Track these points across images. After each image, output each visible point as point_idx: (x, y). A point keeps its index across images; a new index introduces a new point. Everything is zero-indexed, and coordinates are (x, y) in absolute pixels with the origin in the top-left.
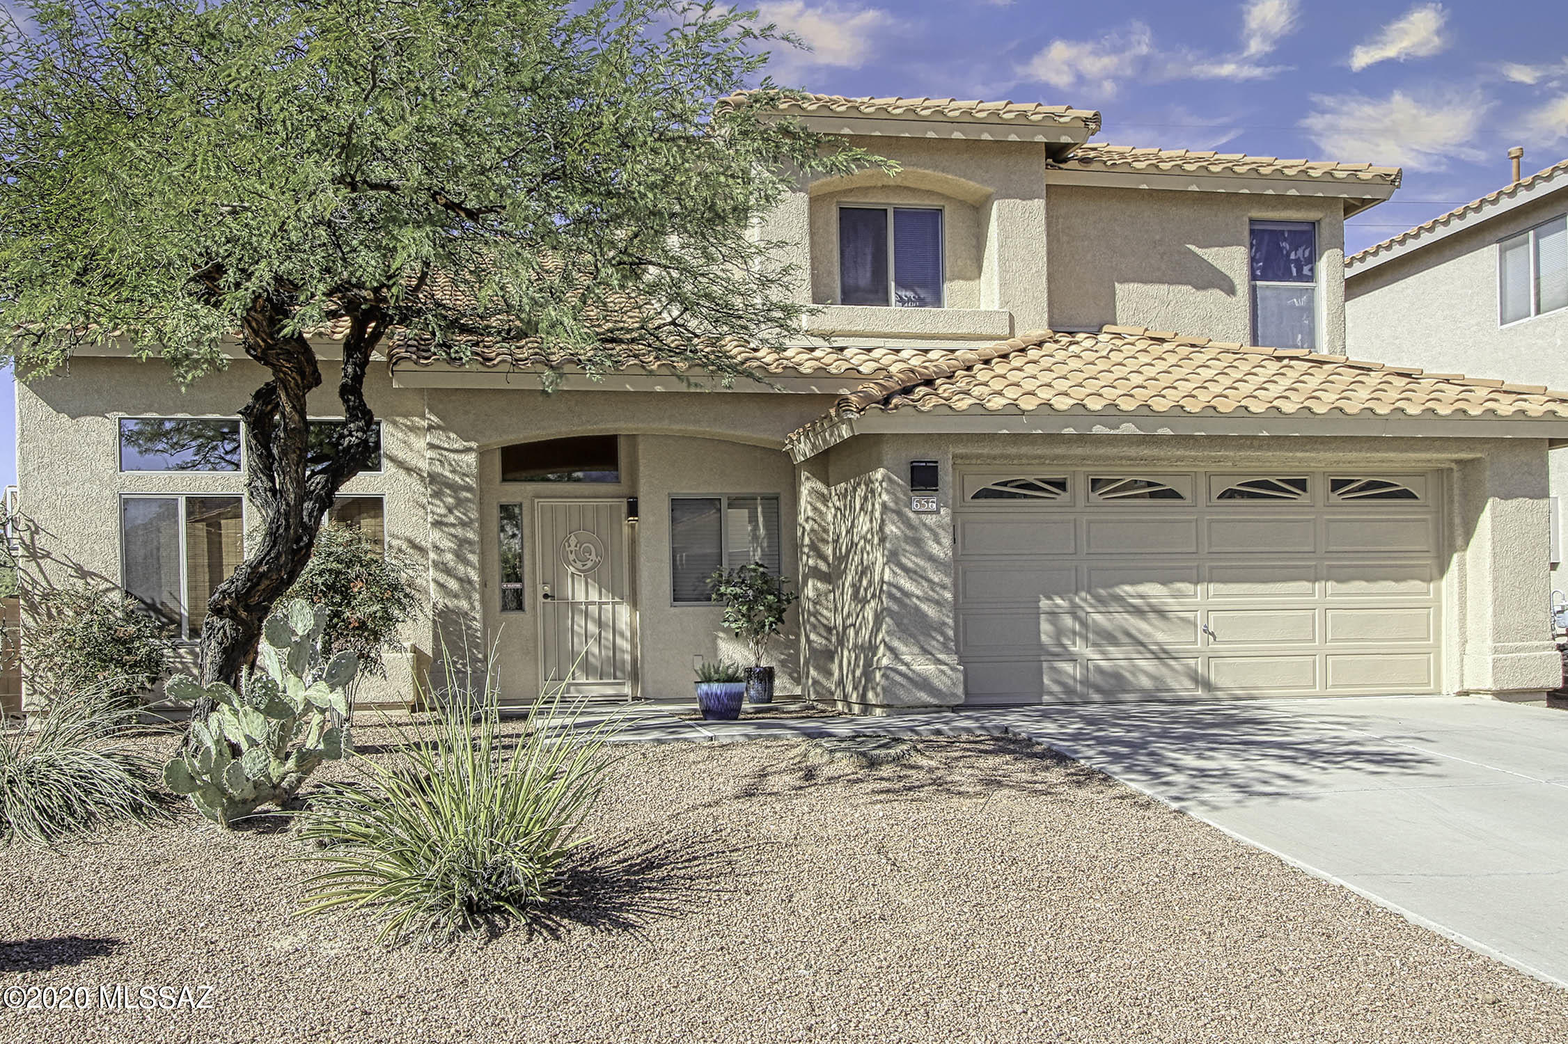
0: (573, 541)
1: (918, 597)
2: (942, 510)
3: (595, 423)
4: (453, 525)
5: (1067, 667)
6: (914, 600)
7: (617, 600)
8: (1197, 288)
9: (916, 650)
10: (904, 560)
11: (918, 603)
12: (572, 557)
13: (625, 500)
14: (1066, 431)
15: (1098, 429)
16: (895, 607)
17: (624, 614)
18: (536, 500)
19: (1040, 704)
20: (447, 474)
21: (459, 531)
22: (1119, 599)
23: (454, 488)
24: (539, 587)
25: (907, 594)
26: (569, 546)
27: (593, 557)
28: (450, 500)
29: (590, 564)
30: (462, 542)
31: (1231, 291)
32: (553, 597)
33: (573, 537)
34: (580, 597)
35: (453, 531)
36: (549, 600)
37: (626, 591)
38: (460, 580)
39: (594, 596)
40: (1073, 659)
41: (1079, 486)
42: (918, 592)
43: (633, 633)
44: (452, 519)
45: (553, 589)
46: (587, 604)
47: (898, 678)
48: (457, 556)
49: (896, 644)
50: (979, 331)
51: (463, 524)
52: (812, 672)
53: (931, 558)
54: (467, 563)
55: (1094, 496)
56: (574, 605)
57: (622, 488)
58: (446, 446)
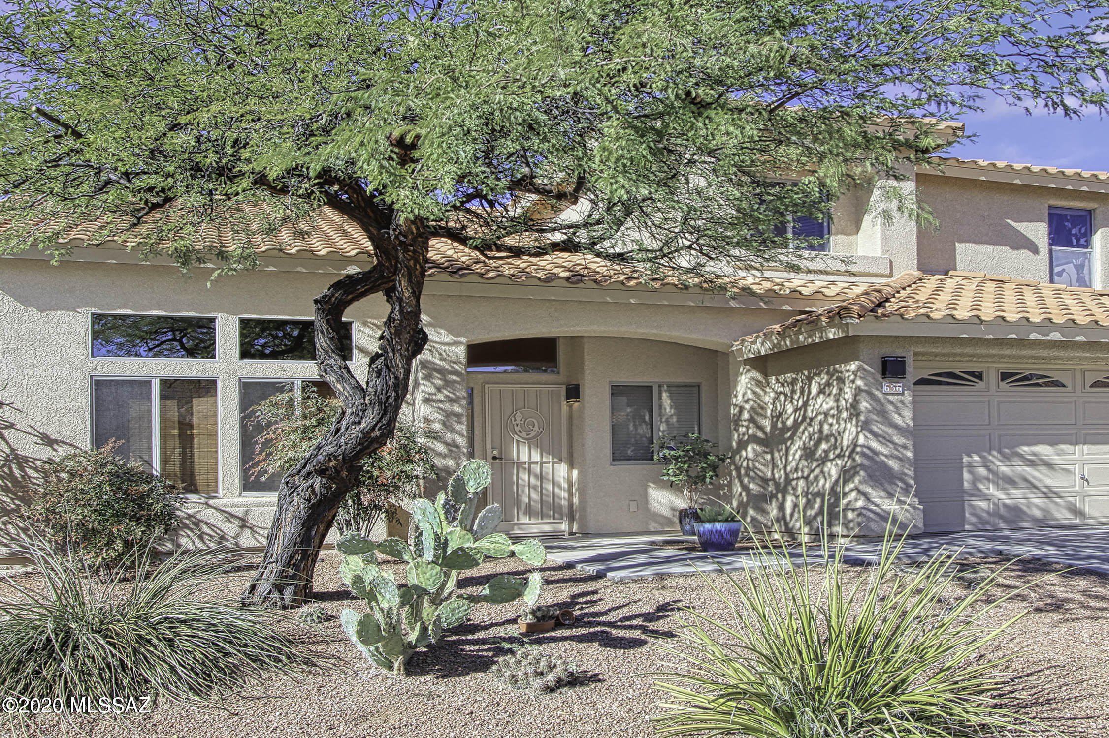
0: (519, 416)
1: (886, 456)
2: (906, 392)
3: (573, 326)
4: (441, 402)
5: (983, 504)
6: (883, 458)
7: (556, 460)
8: (1013, 248)
9: (883, 494)
10: (875, 429)
11: (886, 460)
12: (517, 429)
13: (564, 387)
14: (1010, 337)
15: (1034, 336)
16: (866, 462)
17: (562, 470)
18: (486, 386)
19: (964, 531)
20: (437, 361)
21: (447, 406)
22: (1021, 456)
23: (441, 371)
24: (489, 451)
25: (876, 453)
26: (515, 420)
27: (536, 428)
28: (439, 382)
29: (533, 434)
30: (448, 415)
31: (1035, 251)
32: (501, 459)
33: (518, 414)
34: (524, 458)
35: (441, 406)
36: (497, 461)
37: (565, 454)
38: (447, 444)
39: (536, 457)
40: (986, 498)
41: (992, 377)
42: (886, 452)
43: (571, 485)
44: (440, 396)
45: (501, 452)
46: (530, 464)
47: (872, 515)
48: (444, 424)
49: (869, 490)
50: (867, 270)
51: (451, 401)
52: (751, 512)
53: (896, 426)
54: (453, 430)
55: (1003, 384)
56: (520, 465)
57: (562, 378)
58: (438, 340)
